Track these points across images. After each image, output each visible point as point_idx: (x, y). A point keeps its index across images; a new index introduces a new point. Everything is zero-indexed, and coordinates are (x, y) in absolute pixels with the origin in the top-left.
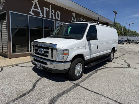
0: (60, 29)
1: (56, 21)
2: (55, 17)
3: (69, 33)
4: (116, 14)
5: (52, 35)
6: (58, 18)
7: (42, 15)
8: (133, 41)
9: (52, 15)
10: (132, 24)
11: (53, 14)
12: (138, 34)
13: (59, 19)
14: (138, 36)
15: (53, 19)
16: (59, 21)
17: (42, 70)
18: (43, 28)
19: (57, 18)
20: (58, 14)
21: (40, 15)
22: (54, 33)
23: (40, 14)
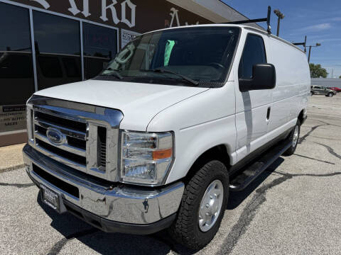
0: (134, 50)
1: (123, 30)
2: (119, 17)
3: (166, 63)
4: (282, 18)
5: (106, 72)
6: (127, 22)
7: (78, 9)
8: (318, 88)
9: (109, 11)
10: (317, 45)
11: (111, 6)
12: (324, 71)
13: (132, 24)
14: (325, 77)
15: (114, 25)
16: (132, 29)
17: (64, 214)
18: (80, 54)
19: (124, 20)
20: (128, 10)
21: (69, 9)
22: (114, 65)
23: (71, 7)
